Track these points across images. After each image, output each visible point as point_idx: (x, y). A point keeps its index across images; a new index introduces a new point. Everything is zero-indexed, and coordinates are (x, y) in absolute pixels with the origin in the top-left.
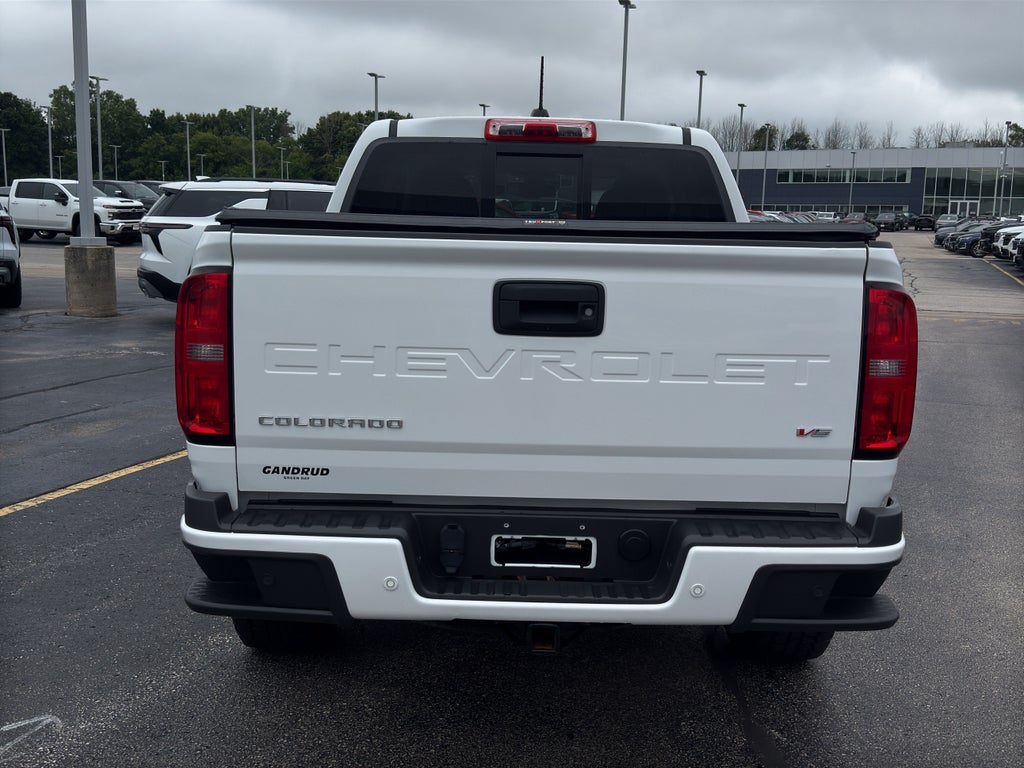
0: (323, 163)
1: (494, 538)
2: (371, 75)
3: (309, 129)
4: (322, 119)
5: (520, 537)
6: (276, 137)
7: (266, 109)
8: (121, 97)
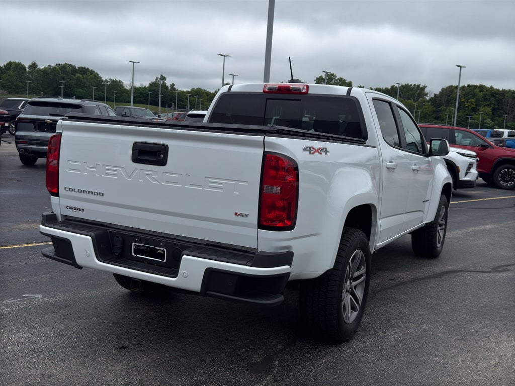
0: (440, 111)
1: (133, 244)
2: (458, 66)
3: (435, 94)
4: (443, 89)
5: (141, 245)
6: (418, 98)
7: (415, 85)
8: (346, 80)
